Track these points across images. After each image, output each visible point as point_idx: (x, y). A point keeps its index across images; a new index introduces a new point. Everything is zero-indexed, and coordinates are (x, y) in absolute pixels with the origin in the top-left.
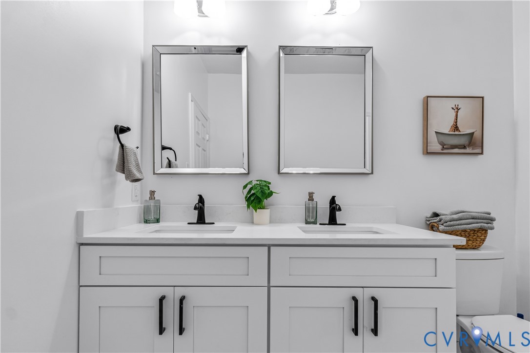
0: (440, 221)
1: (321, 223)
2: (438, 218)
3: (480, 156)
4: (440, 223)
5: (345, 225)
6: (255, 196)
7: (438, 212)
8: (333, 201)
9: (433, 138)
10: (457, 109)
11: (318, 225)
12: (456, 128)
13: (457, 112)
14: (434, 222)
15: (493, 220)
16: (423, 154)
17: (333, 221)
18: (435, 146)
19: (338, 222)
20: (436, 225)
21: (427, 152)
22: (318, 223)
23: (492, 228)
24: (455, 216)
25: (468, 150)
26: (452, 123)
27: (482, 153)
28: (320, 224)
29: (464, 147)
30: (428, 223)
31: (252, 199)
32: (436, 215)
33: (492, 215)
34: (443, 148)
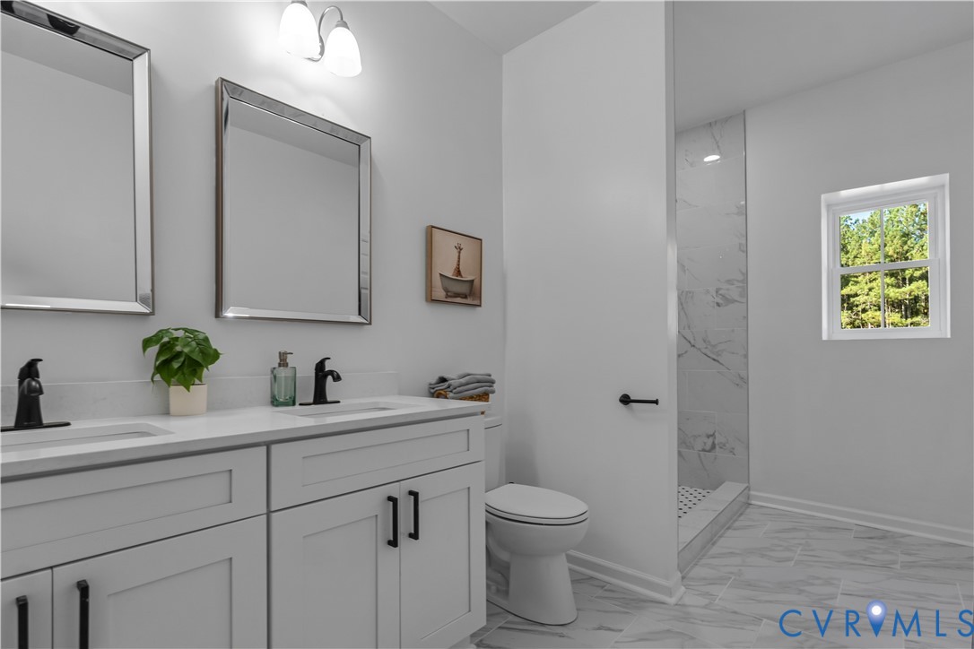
0: (449, 387)
1: (302, 402)
2: (446, 384)
3: (478, 308)
4: (449, 390)
5: (339, 402)
6: (182, 359)
7: (446, 376)
8: (320, 366)
9: (437, 281)
10: (460, 249)
11: (297, 407)
12: (458, 272)
13: (459, 253)
14: (440, 388)
15: (493, 382)
16: (427, 300)
17: (320, 397)
18: (439, 293)
19: (329, 399)
20: (442, 392)
21: (431, 300)
22: (297, 404)
23: (493, 392)
24: (463, 380)
25: (469, 301)
26: (455, 265)
27: (480, 306)
28: (300, 404)
29: (466, 297)
30: (432, 391)
31: (176, 365)
32: (443, 380)
33: (492, 377)
34: (447, 296)
